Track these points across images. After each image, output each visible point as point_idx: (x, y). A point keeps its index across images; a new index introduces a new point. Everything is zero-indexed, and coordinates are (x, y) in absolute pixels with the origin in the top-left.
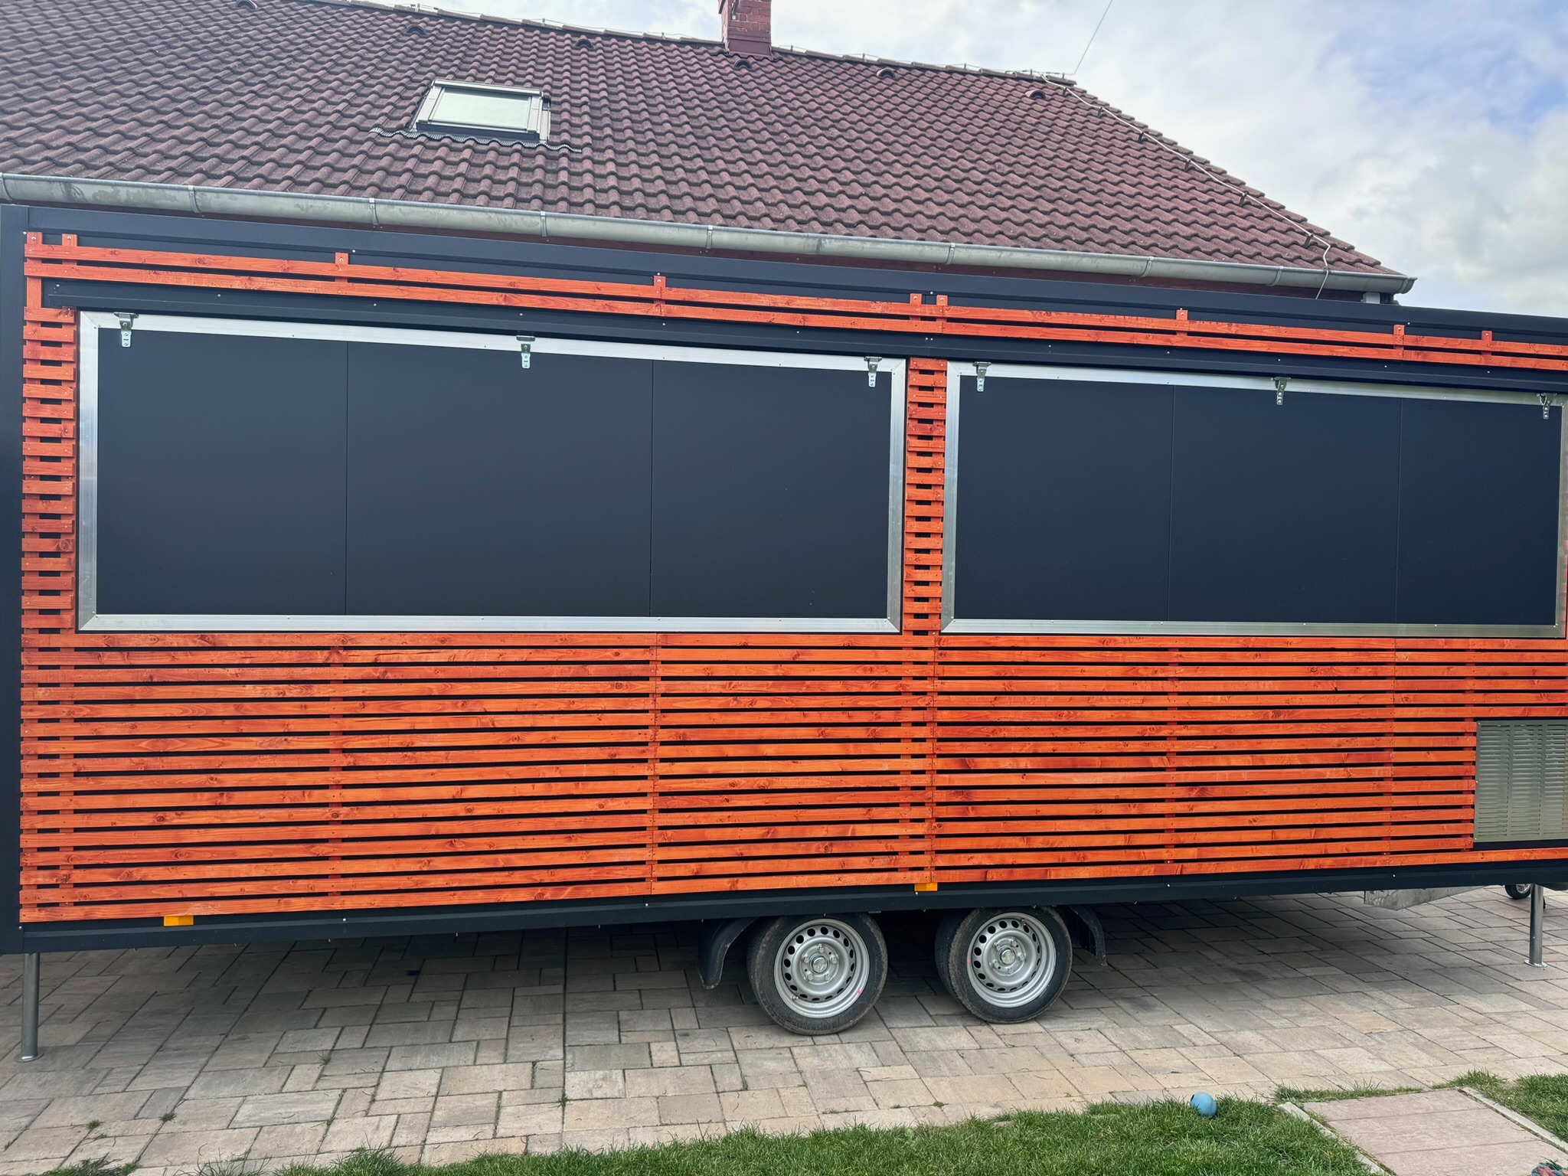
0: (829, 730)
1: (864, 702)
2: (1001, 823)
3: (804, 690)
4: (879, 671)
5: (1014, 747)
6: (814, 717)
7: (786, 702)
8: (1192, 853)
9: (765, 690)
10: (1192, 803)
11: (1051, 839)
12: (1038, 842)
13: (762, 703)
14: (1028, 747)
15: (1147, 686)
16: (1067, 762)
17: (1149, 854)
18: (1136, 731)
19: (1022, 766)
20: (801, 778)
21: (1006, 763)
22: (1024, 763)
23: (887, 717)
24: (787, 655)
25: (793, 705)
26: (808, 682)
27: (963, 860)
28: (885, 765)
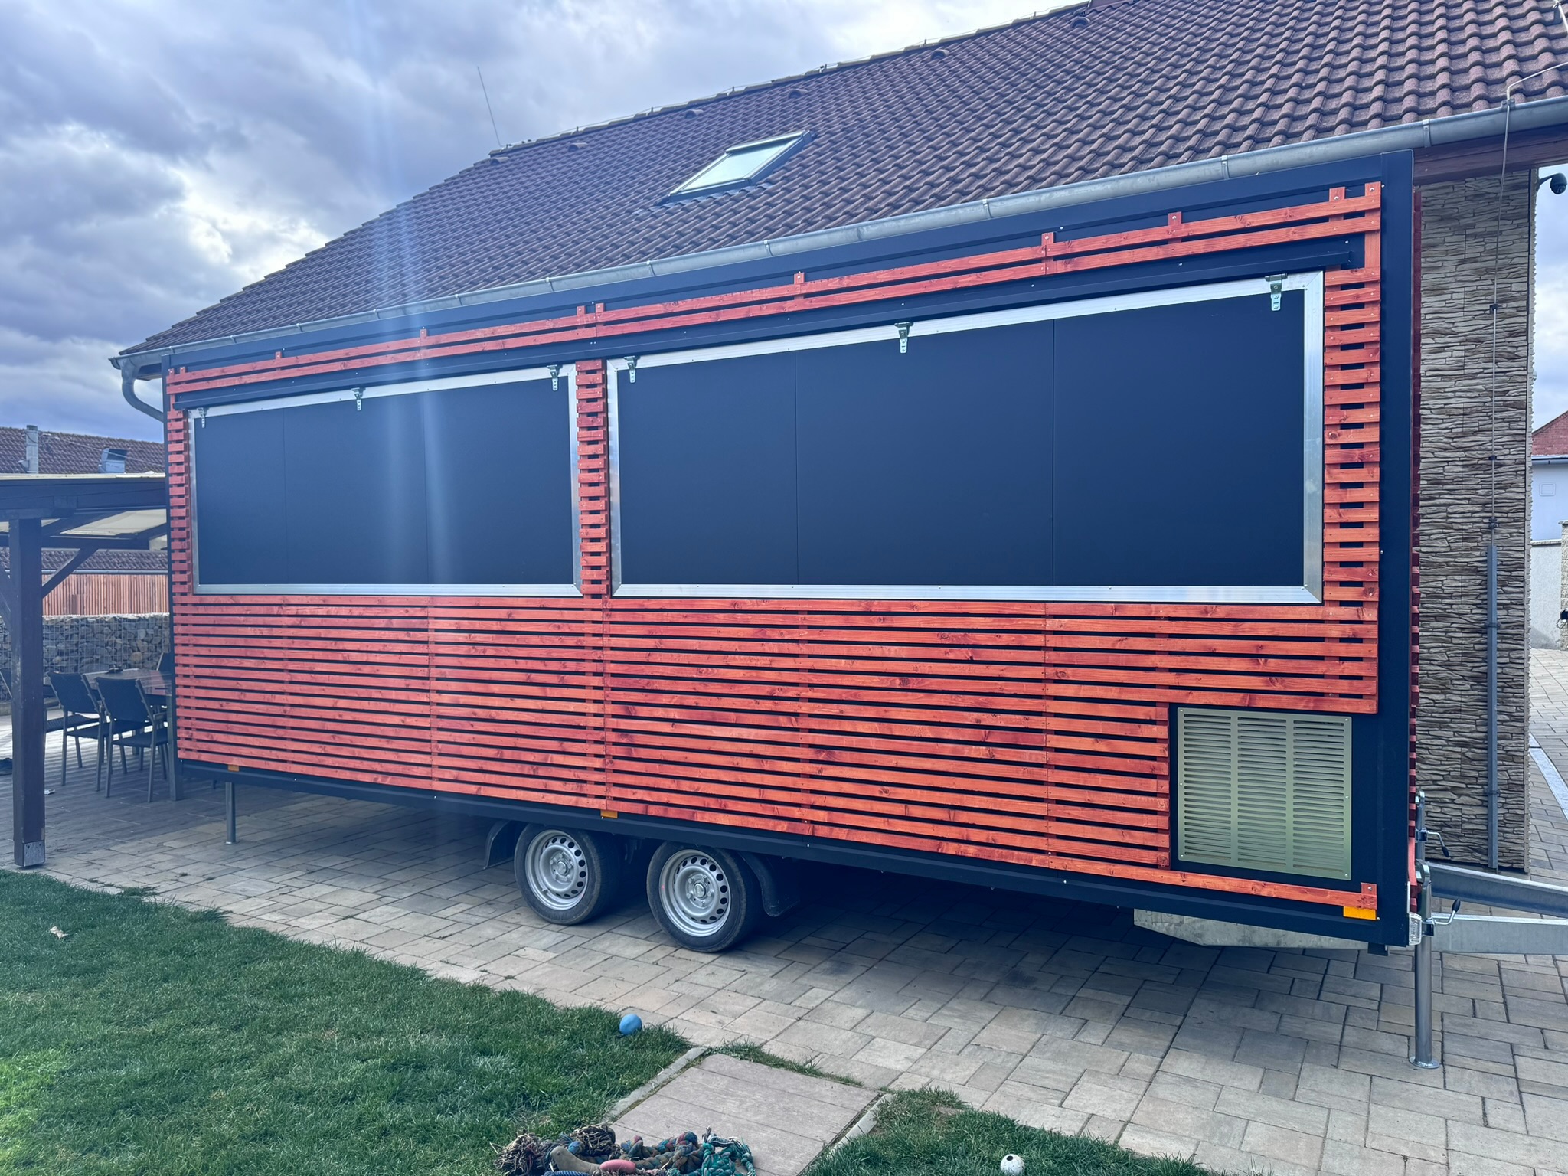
0: (533, 675)
1: (556, 653)
2: (657, 765)
3: (515, 642)
4: (565, 629)
5: (665, 699)
6: (522, 664)
7: (504, 652)
8: (822, 816)
9: (491, 641)
10: (820, 766)
11: (697, 784)
12: (686, 786)
13: (490, 651)
14: (675, 700)
15: (774, 648)
16: (707, 715)
17: (782, 811)
18: (765, 690)
19: (671, 716)
20: (516, 713)
21: (659, 712)
22: (673, 713)
23: (571, 666)
24: (503, 614)
25: (508, 654)
26: (518, 636)
27: (629, 794)
28: (572, 707)
